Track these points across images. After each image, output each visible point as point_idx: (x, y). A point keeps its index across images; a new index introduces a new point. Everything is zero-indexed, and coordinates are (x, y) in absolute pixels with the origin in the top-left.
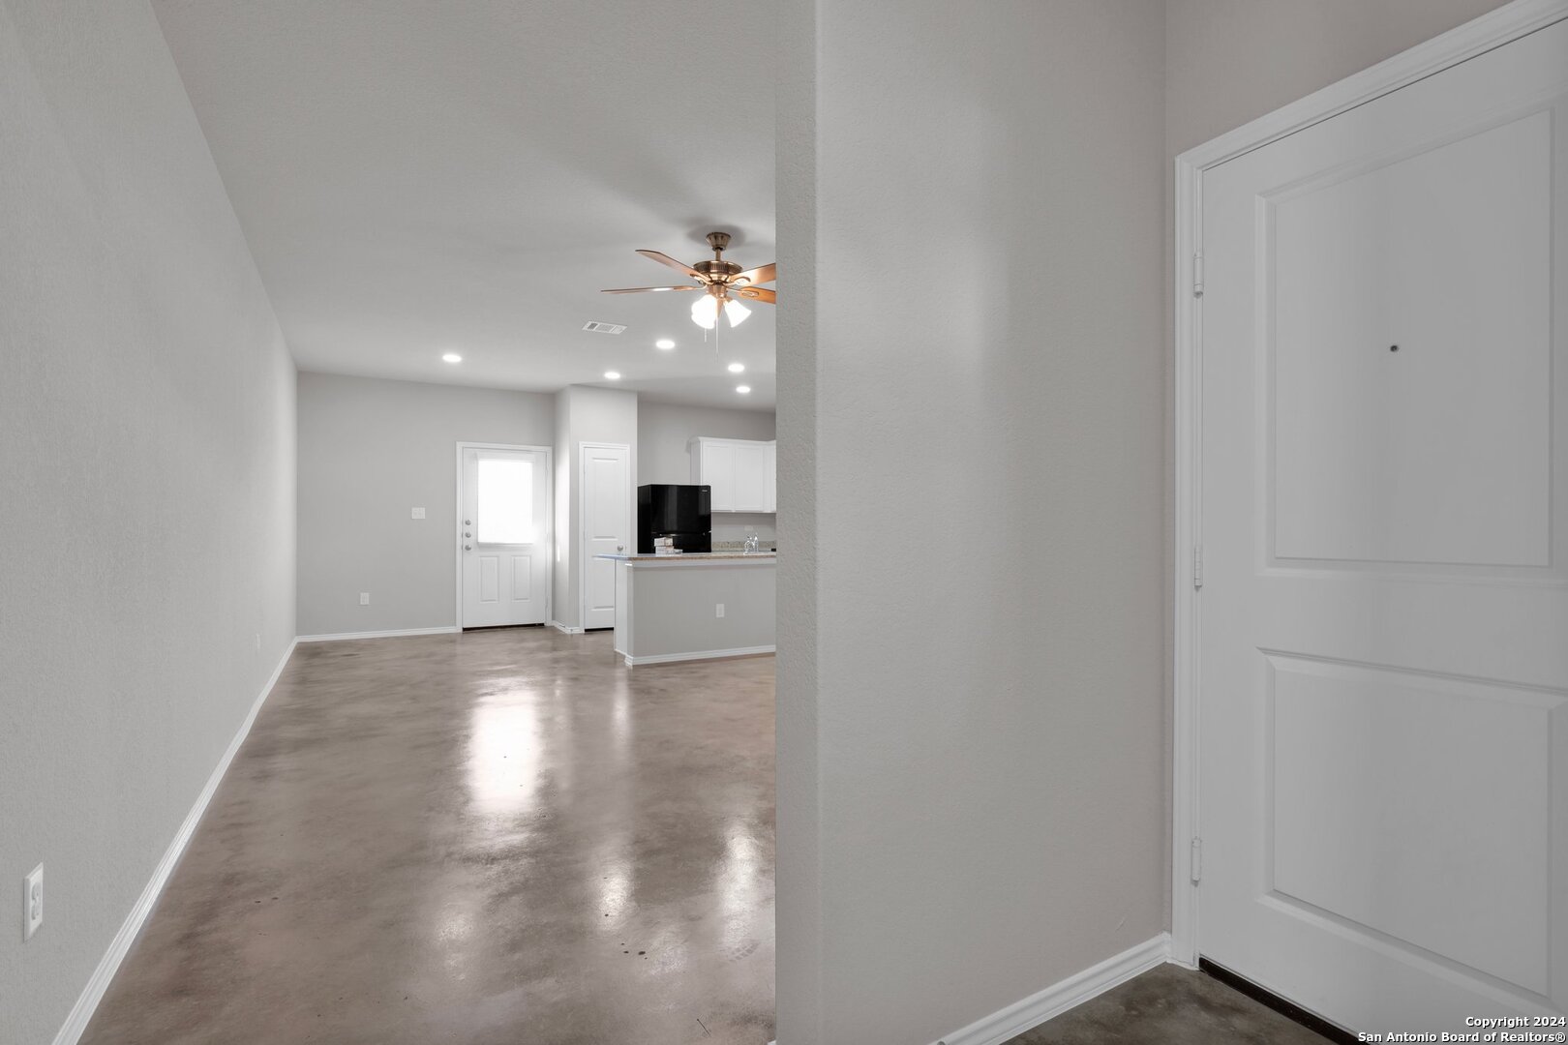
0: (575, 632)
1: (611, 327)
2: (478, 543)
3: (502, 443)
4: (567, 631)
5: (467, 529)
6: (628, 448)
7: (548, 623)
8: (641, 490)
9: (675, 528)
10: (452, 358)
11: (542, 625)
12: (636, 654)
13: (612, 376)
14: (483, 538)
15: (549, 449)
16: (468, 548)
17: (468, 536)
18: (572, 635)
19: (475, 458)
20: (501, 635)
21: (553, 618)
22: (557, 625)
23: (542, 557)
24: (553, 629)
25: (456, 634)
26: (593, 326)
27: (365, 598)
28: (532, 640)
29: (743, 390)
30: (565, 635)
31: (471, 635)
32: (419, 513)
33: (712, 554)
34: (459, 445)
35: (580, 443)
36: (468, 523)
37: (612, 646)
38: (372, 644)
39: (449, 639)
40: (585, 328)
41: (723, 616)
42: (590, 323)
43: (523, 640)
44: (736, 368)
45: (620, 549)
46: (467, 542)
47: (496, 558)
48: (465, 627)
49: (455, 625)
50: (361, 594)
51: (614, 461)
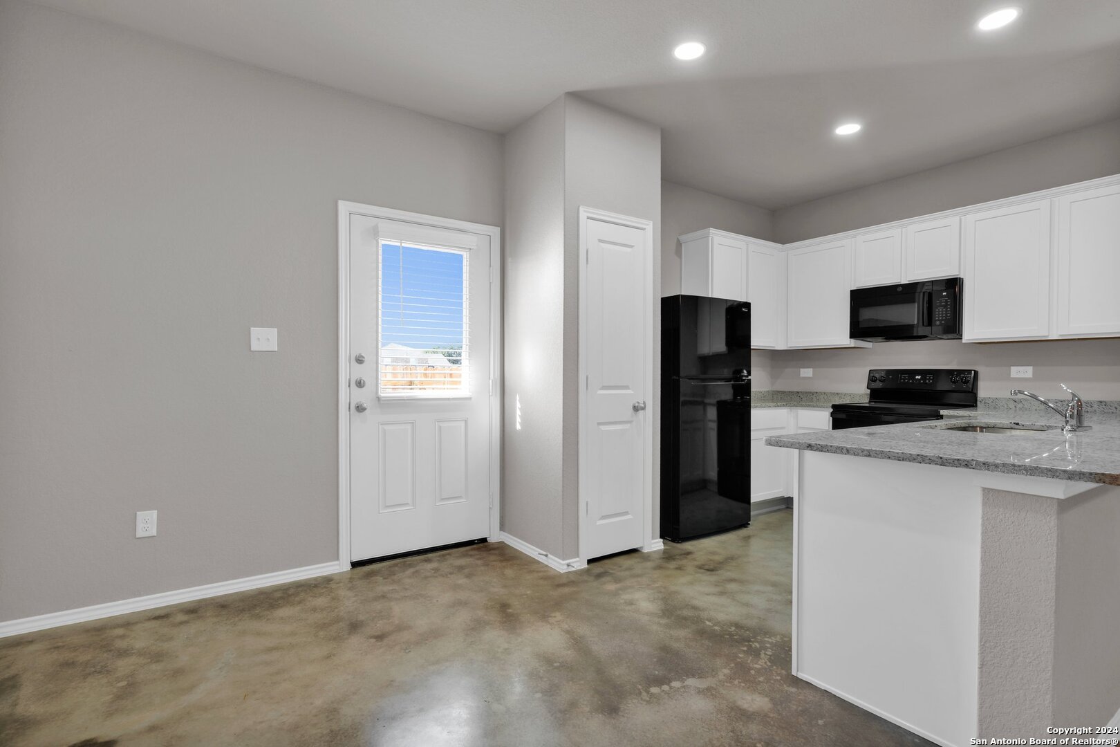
0: (573, 569)
2: (379, 399)
4: (558, 565)
5: (359, 371)
6: (650, 227)
7: (495, 537)
11: (484, 540)
14: (389, 389)
15: (495, 231)
16: (360, 409)
17: (360, 384)
19: (375, 234)
21: (502, 527)
22: (523, 546)
23: (485, 422)
24: (503, 553)
27: (148, 523)
32: (264, 339)
34: (344, 207)
35: (581, 209)
36: (360, 360)
46: (360, 396)
47: (409, 427)
48: (355, 559)
49: (336, 557)
50: (138, 513)
51: (629, 250)
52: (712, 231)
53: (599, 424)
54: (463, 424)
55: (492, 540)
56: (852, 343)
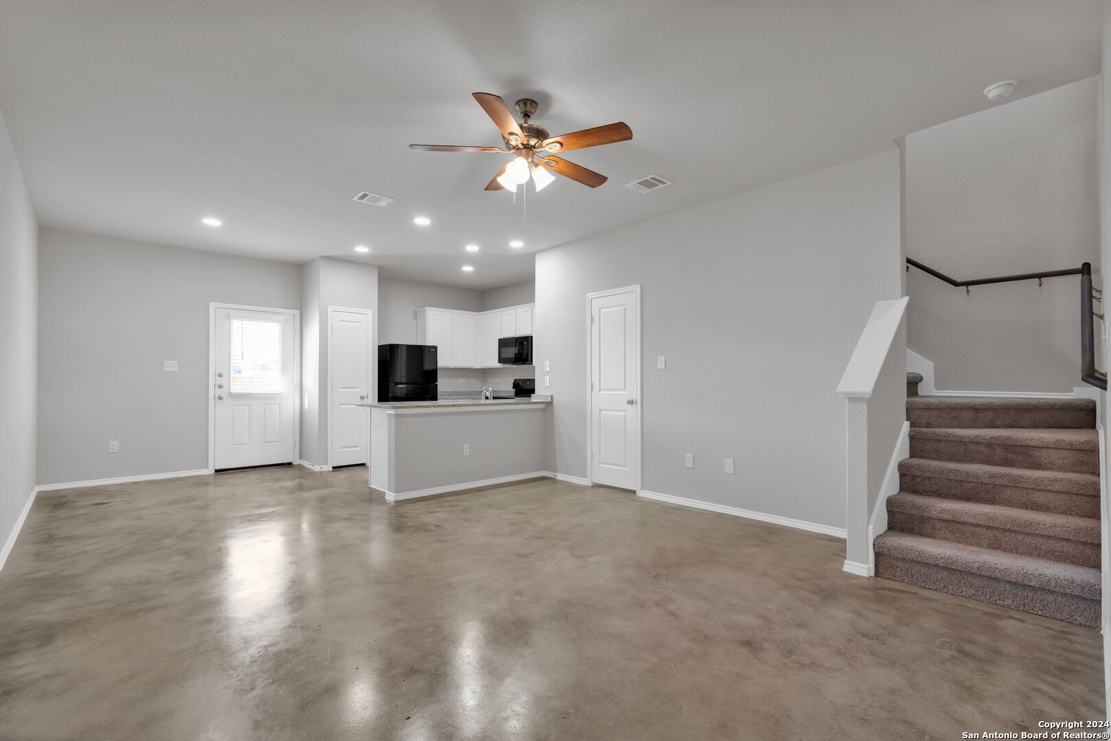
0: (323, 470)
1: (380, 199)
2: (230, 393)
3: (254, 304)
4: (317, 468)
5: (219, 381)
6: (370, 313)
7: (296, 461)
8: (380, 348)
9: (404, 380)
10: (212, 222)
11: (290, 464)
12: (396, 491)
13: (362, 250)
14: (236, 388)
15: (297, 312)
16: (220, 398)
17: (220, 387)
18: (321, 473)
19: (228, 317)
20: (253, 476)
21: (301, 457)
22: (306, 464)
23: (291, 405)
24: (300, 467)
25: (208, 476)
26: (364, 196)
27: (114, 446)
28: (287, 481)
29: (468, 268)
30: (313, 473)
31: (227, 476)
32: (171, 366)
33: (439, 402)
34: (212, 305)
35: (329, 307)
36: (220, 375)
37: (367, 482)
38: (122, 489)
39: (201, 482)
40: (356, 199)
41: (468, 454)
42: (362, 193)
43: (278, 480)
44: (472, 248)
45: (362, 398)
46: (219, 392)
47: (247, 407)
48: (217, 468)
49: (207, 467)
50: (110, 442)
51: (357, 324)
52: (427, 308)
53: (340, 404)
54: (278, 406)
55: (295, 463)
56: (499, 365)
